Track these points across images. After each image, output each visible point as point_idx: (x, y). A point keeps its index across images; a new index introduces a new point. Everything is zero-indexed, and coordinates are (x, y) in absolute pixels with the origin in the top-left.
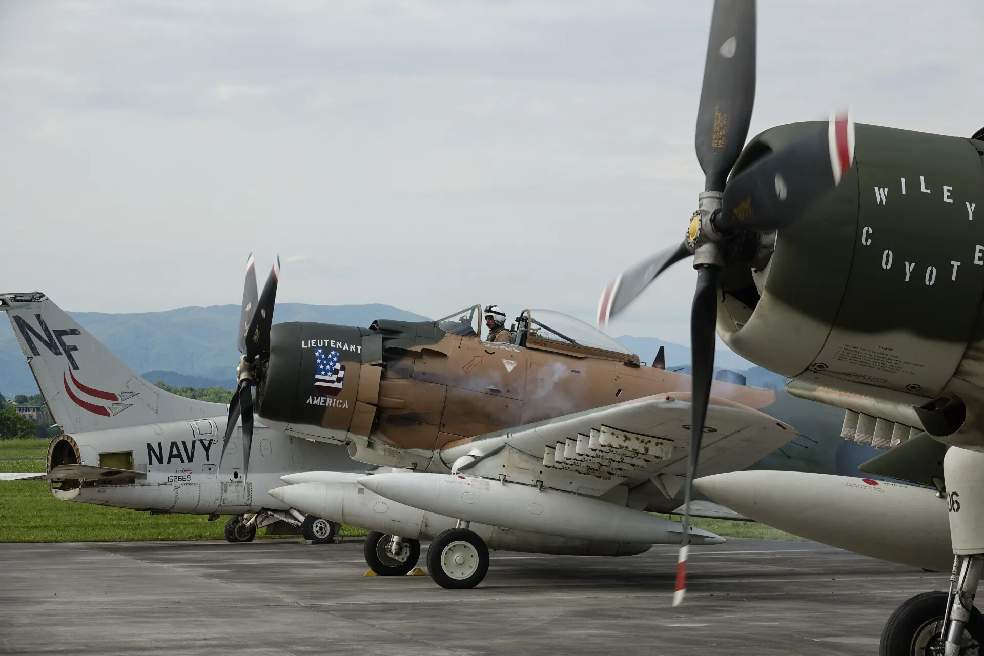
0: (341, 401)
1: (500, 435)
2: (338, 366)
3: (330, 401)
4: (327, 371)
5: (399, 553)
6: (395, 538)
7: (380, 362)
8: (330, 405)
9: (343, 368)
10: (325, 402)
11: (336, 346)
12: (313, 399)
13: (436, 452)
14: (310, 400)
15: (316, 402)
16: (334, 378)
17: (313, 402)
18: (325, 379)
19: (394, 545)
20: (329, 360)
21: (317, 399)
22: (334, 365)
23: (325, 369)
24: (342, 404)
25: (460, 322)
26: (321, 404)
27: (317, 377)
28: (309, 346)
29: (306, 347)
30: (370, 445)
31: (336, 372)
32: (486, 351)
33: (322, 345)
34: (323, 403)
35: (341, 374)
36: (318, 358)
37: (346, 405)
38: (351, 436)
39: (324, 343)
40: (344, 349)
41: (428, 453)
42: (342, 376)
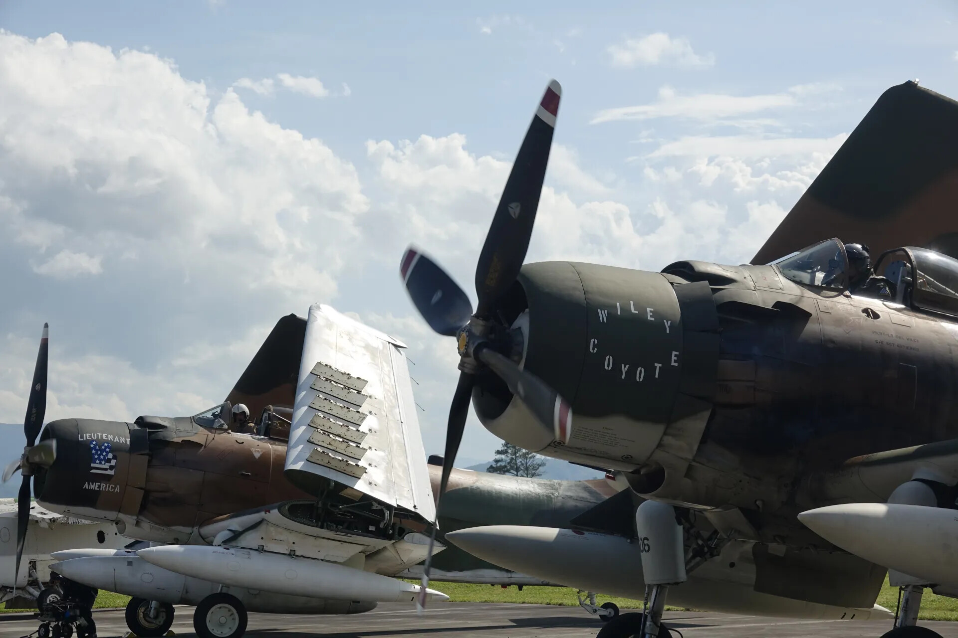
0: (113, 486)
1: (258, 512)
2: (110, 456)
3: (103, 486)
4: (101, 460)
5: (156, 617)
6: (154, 604)
7: (147, 451)
8: (104, 490)
9: (115, 457)
10: (99, 487)
11: (108, 438)
12: (89, 485)
13: (196, 529)
14: (86, 486)
15: (92, 487)
16: (107, 466)
17: (89, 487)
18: (99, 467)
19: (152, 611)
20: (102, 451)
21: (93, 484)
22: (107, 455)
23: (99, 459)
24: (114, 488)
25: (212, 417)
26: (96, 489)
27: (93, 465)
28: (85, 439)
29: (82, 440)
30: (138, 524)
31: (109, 461)
32: (236, 441)
33: (96, 438)
34: (98, 488)
35: (113, 462)
36: (92, 449)
37: (118, 489)
38: (121, 516)
39: (98, 436)
40: (115, 441)
41: (188, 530)
42: (114, 465)
